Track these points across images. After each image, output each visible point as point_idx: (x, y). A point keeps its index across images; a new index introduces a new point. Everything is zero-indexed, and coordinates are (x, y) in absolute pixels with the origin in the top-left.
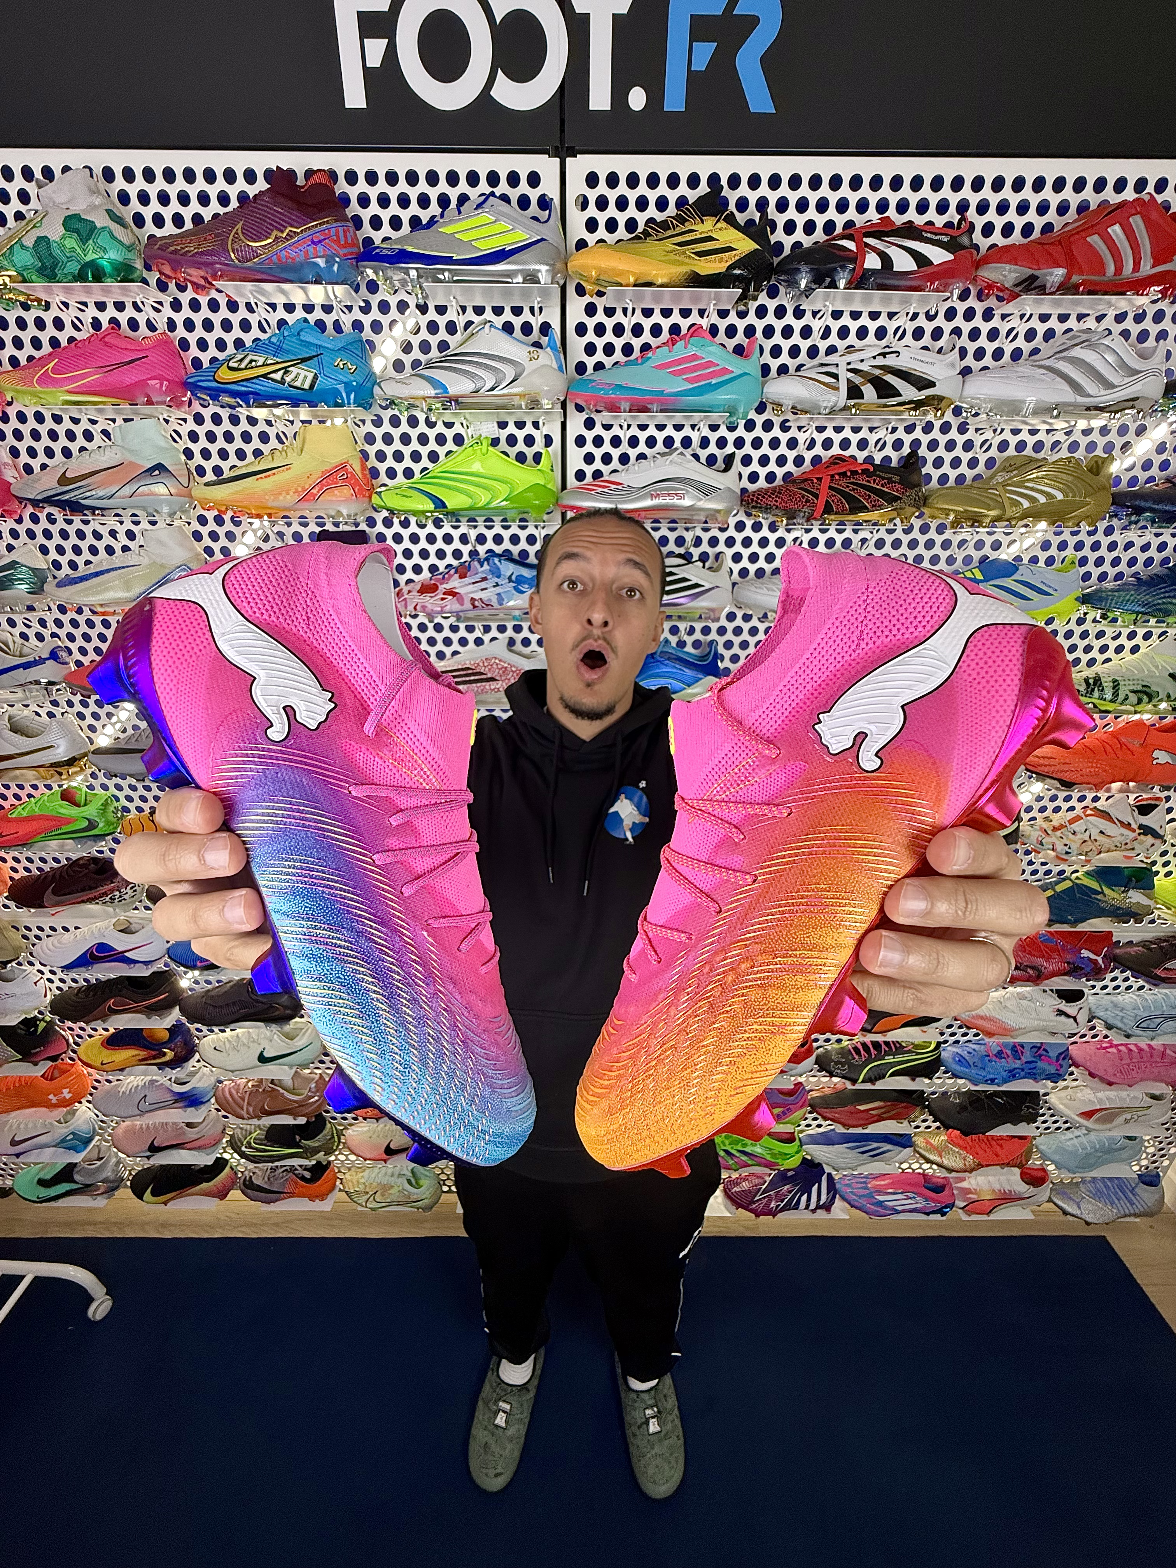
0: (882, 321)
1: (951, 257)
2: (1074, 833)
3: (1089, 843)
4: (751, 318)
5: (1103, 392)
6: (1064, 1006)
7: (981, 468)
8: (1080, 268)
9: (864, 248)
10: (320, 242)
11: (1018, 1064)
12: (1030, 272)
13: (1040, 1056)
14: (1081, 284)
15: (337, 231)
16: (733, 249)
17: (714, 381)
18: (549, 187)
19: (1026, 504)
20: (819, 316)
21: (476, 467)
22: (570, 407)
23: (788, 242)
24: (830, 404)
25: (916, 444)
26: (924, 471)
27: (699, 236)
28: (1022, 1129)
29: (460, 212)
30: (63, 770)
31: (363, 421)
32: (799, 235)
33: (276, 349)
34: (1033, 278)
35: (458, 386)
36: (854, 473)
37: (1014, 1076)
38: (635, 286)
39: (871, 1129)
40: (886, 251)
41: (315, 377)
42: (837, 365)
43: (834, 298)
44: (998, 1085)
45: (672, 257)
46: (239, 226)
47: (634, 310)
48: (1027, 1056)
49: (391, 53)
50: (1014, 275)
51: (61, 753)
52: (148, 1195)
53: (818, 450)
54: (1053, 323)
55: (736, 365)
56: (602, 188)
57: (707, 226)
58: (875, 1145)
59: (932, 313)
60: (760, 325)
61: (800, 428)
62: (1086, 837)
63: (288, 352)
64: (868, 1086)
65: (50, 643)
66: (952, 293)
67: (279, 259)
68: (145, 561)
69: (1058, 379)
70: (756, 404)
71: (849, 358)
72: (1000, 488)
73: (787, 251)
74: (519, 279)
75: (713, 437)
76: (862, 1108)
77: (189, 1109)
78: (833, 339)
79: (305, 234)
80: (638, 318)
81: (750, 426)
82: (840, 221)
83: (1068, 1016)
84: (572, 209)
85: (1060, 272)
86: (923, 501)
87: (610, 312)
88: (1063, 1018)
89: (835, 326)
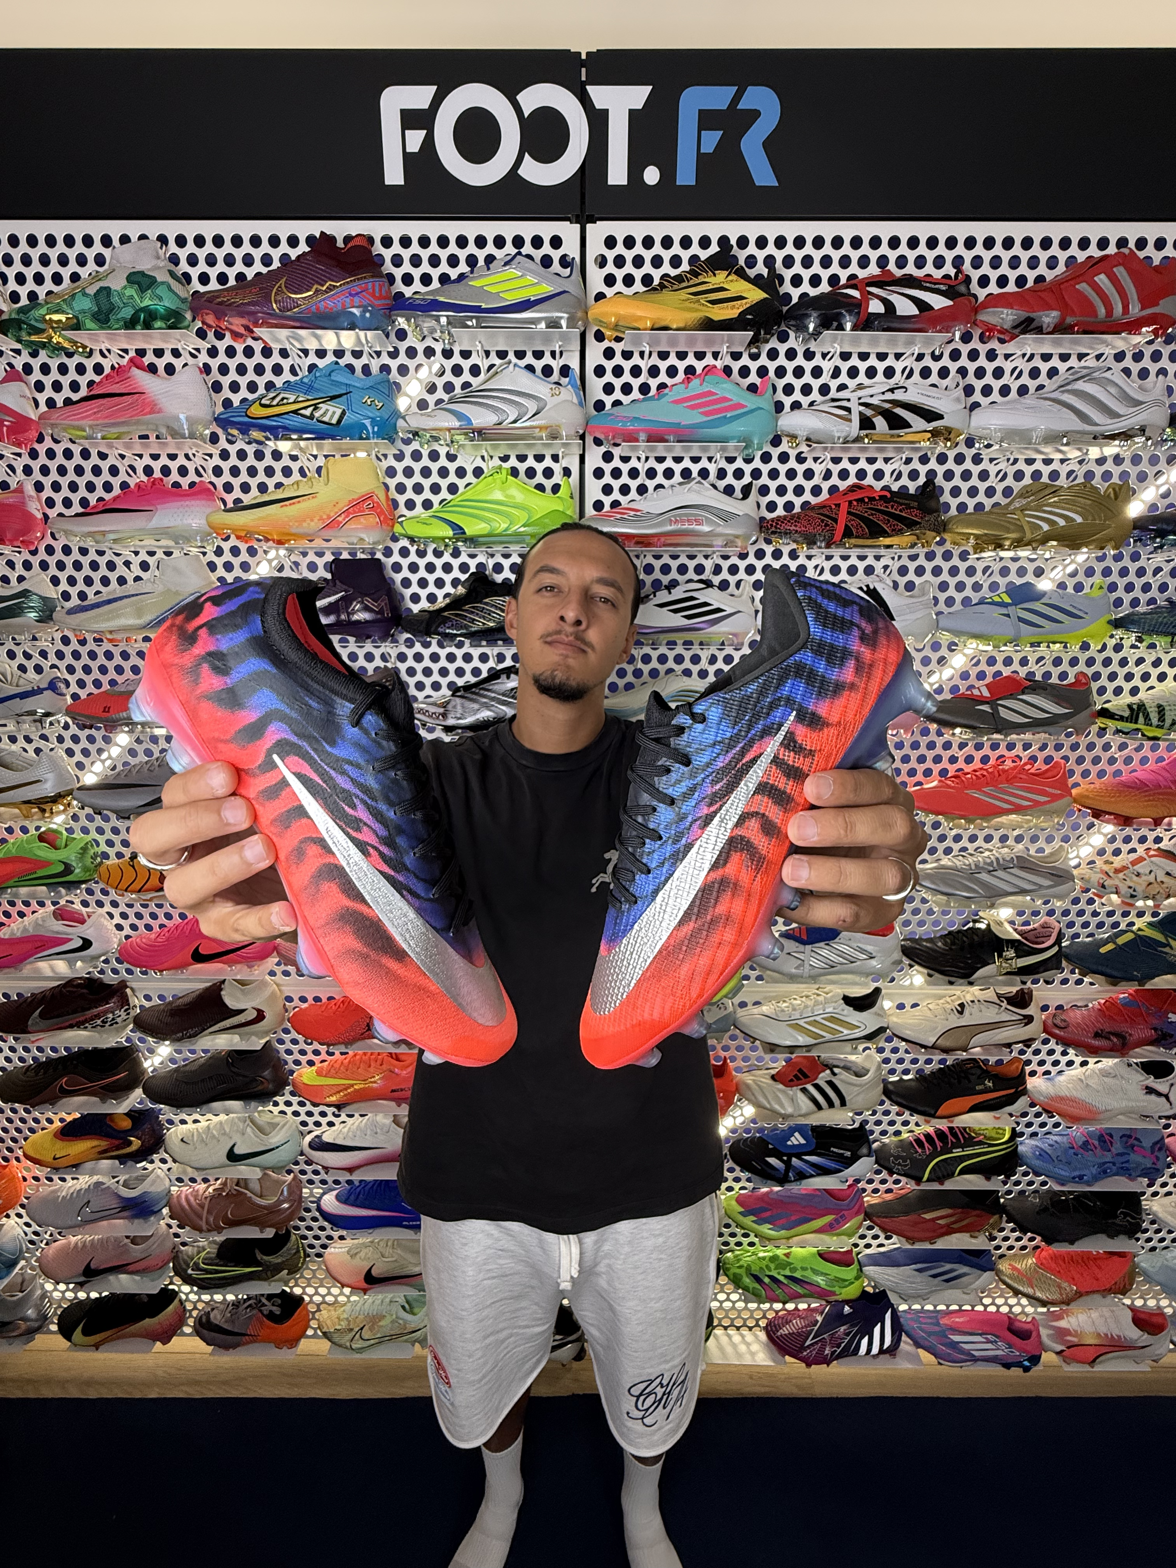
0: (890, 361)
1: (950, 303)
2: (1138, 875)
3: (1156, 885)
4: (763, 360)
5: (1109, 421)
6: (1151, 1081)
7: (998, 497)
8: (1073, 311)
9: (867, 296)
10: (357, 294)
11: (1108, 1157)
12: (1027, 315)
13: (1133, 1146)
14: (1076, 325)
15: (374, 286)
16: (744, 298)
17: (729, 415)
18: (571, 248)
19: (1046, 527)
20: (828, 357)
21: (498, 495)
22: (589, 440)
23: (795, 294)
24: (844, 434)
25: (932, 474)
26: (942, 499)
27: (711, 287)
28: (1120, 1244)
29: (488, 269)
30: (47, 807)
31: (385, 456)
32: (806, 287)
33: (307, 388)
34: (1029, 321)
35: (481, 418)
36: (872, 499)
37: (1105, 1172)
38: (652, 329)
39: (942, 1244)
40: (889, 297)
41: (343, 413)
42: (849, 400)
43: (842, 340)
44: (1089, 1184)
45: (687, 304)
46: (283, 281)
47: (650, 354)
48: (1117, 1147)
49: (429, 142)
50: (1011, 317)
51: (48, 788)
52: (78, 1334)
53: (835, 480)
54: (1055, 362)
55: (751, 401)
56: (620, 249)
57: (720, 278)
58: (948, 1267)
59: (937, 353)
60: (772, 366)
61: (816, 459)
62: (1151, 878)
63: (318, 390)
64: (936, 1186)
65: (49, 674)
66: (954, 335)
67: (318, 309)
68: (159, 588)
69: (1065, 409)
70: (771, 437)
71: (860, 393)
72: (1019, 512)
73: (795, 300)
74: (543, 325)
75: (730, 469)
76: (927, 1216)
77: (136, 1221)
78: (844, 378)
79: (343, 288)
80: (655, 360)
81: (766, 458)
82: (844, 275)
83: (1159, 1094)
84: (591, 265)
85: (1055, 314)
86: (942, 527)
87: (627, 355)
88: (1153, 1097)
89: (845, 367)
